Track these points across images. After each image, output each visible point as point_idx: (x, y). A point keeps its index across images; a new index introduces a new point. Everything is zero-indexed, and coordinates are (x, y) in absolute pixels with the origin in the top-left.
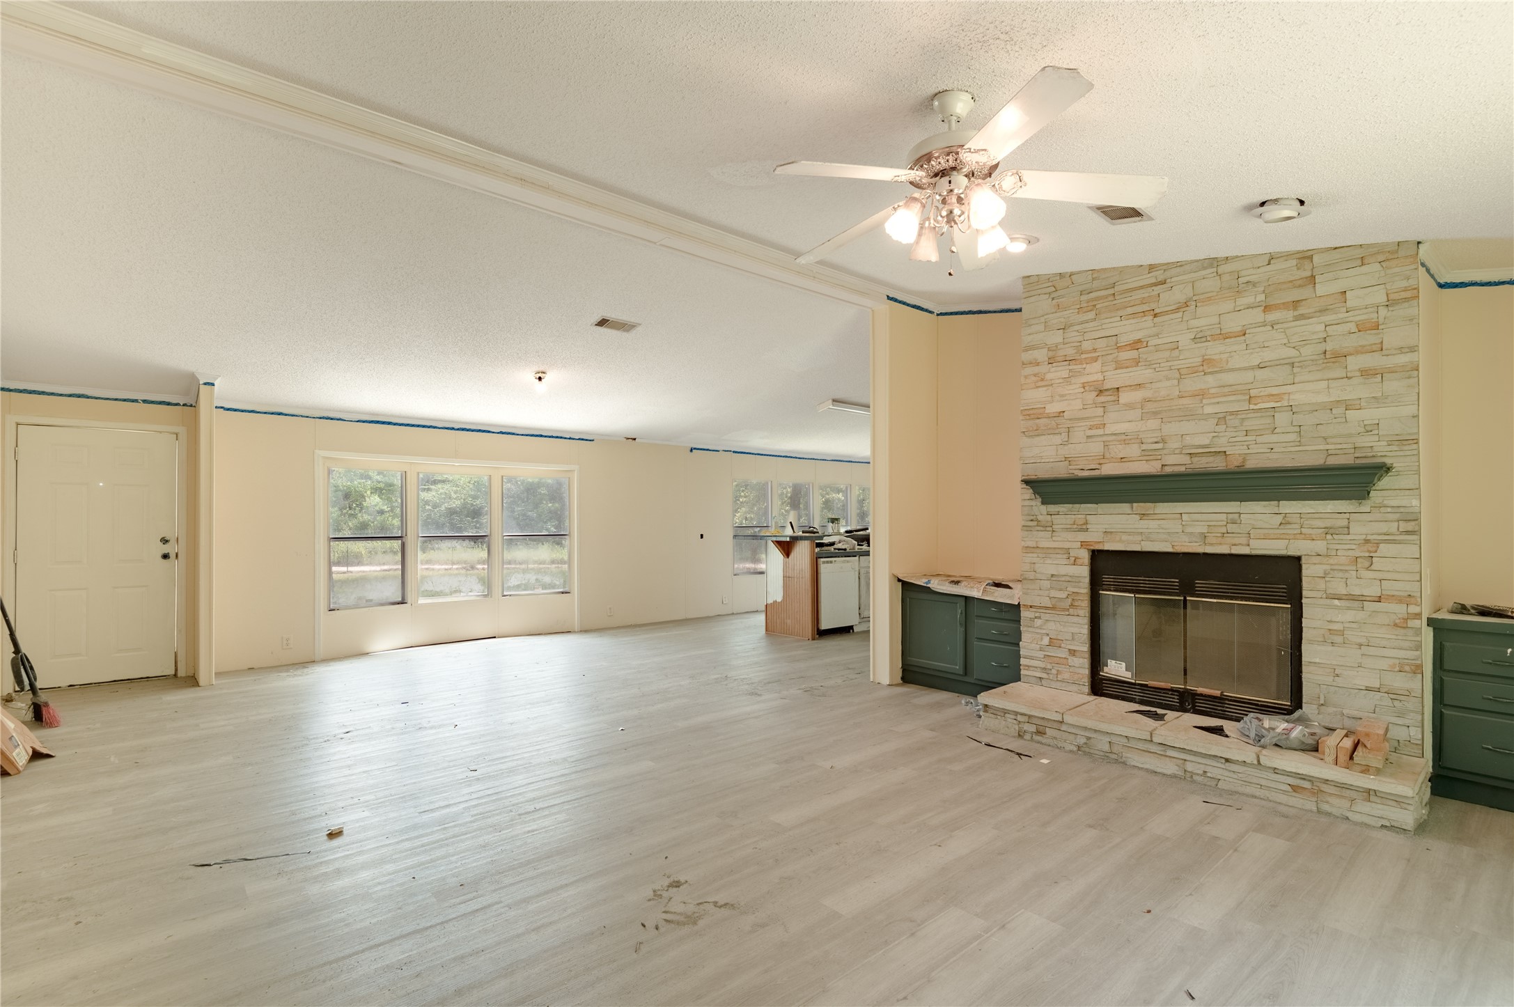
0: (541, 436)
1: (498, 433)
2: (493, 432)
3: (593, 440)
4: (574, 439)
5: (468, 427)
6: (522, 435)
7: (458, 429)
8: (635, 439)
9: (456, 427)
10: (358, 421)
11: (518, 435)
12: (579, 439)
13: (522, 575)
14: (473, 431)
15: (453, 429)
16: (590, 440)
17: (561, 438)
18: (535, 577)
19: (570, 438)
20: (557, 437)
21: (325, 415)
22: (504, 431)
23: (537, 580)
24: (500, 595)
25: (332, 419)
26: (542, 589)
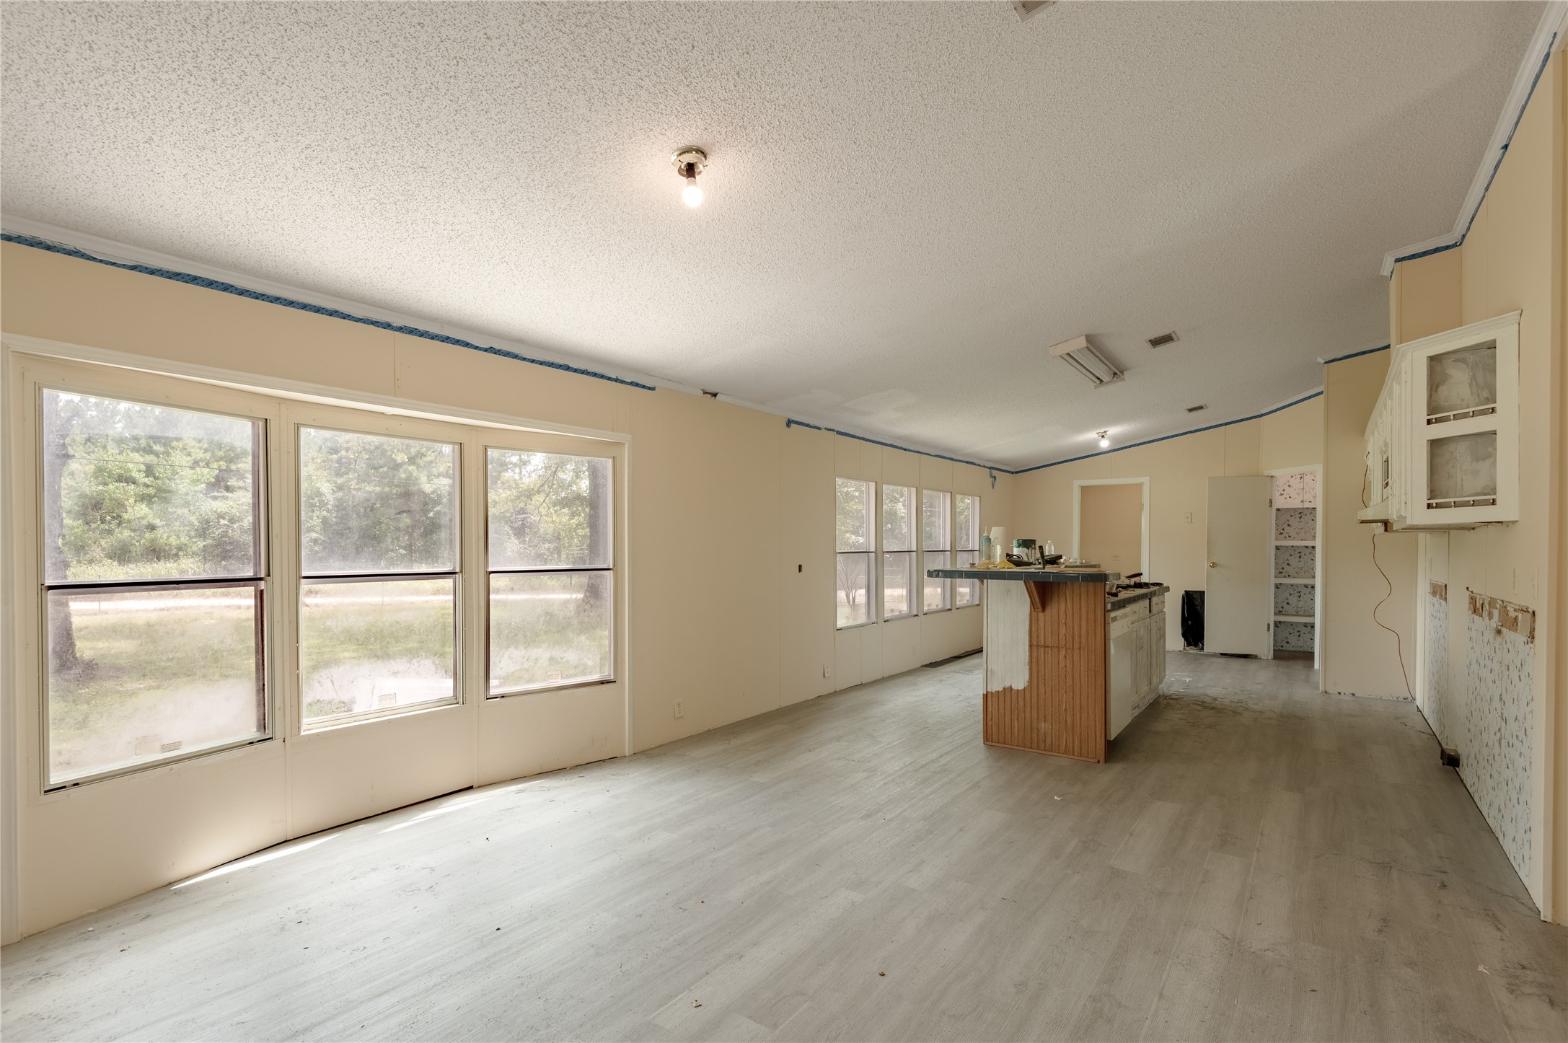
0: (568, 368)
1: (486, 350)
2: (477, 348)
3: (653, 389)
4: (623, 382)
5: (422, 327)
6: (533, 361)
7: (400, 329)
8: (715, 395)
9: (397, 322)
10: (134, 268)
11: (524, 359)
12: (632, 383)
13: (523, 652)
14: (434, 337)
15: (388, 326)
16: (649, 388)
17: (602, 377)
18: (547, 655)
19: (617, 380)
20: (595, 375)
21: (27, 232)
22: (497, 347)
23: (551, 659)
24: (482, 696)
25: (49, 248)
26: (562, 678)
